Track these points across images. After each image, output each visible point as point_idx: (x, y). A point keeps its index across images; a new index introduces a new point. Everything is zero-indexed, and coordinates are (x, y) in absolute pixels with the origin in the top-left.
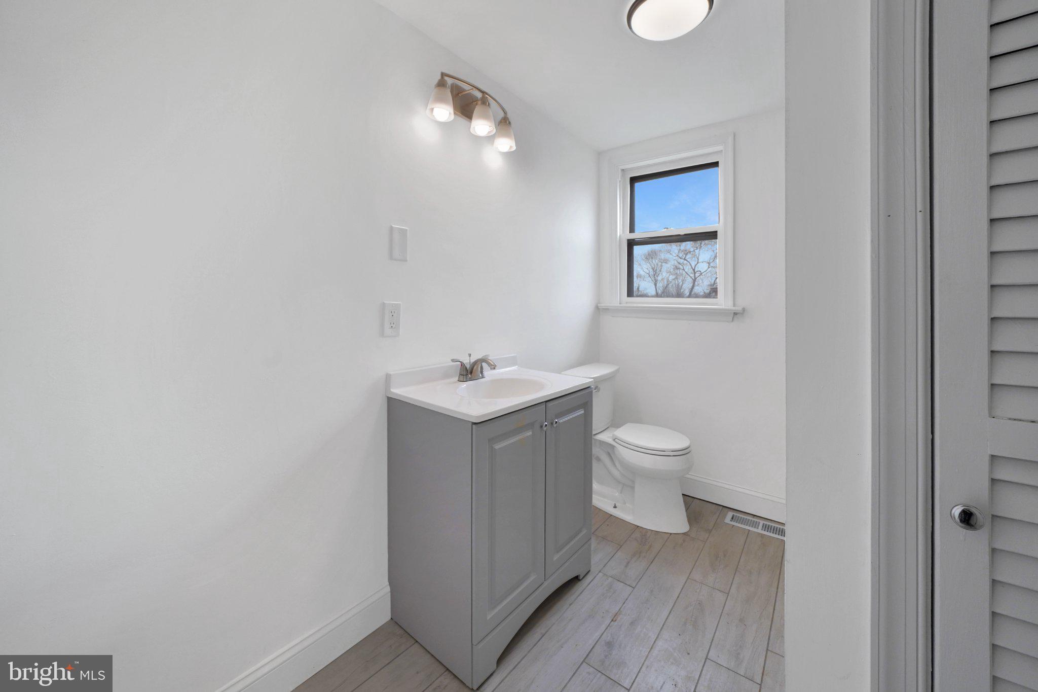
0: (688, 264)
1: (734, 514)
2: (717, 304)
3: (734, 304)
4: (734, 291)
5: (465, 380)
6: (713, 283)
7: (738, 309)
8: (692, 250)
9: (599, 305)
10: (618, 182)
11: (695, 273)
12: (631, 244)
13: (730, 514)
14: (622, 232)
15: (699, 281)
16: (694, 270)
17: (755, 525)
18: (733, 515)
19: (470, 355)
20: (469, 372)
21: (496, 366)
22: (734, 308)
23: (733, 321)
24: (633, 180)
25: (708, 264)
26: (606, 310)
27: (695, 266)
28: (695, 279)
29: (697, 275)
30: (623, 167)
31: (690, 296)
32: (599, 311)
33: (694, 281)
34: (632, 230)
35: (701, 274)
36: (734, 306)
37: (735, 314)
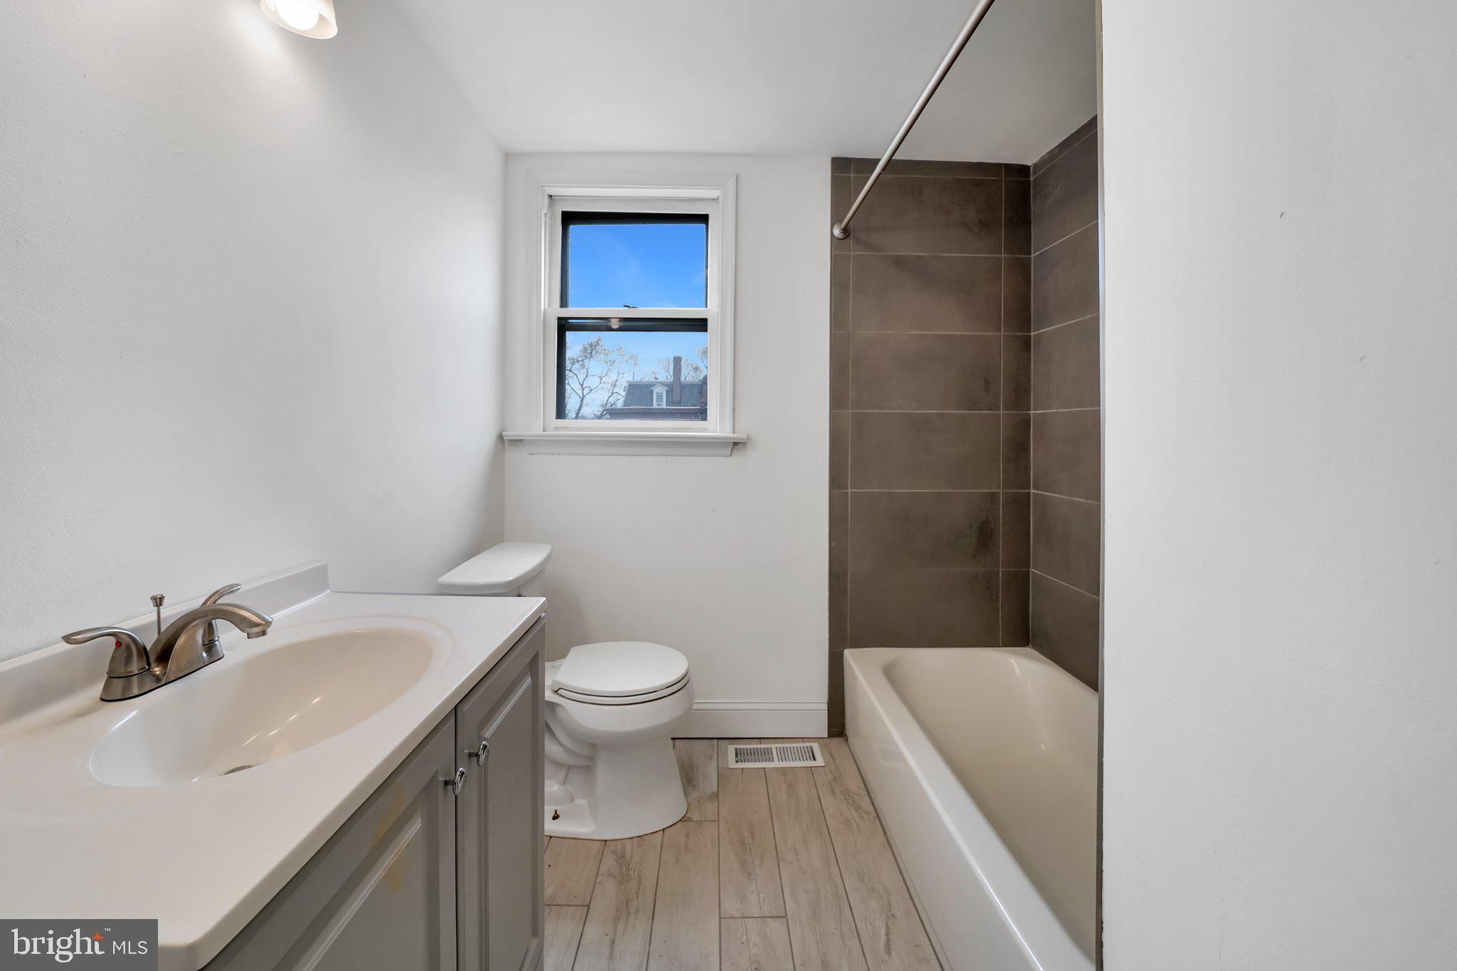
0: (575, 376)
1: (738, 747)
2: (706, 429)
3: (734, 429)
4: (734, 410)
5: (136, 692)
6: (605, 403)
7: (739, 436)
8: (580, 359)
9: (504, 433)
10: (543, 216)
11: (583, 389)
12: (564, 326)
13: (731, 749)
14: (549, 307)
15: (587, 399)
16: (582, 385)
17: (767, 756)
18: (736, 749)
19: (158, 601)
20: (152, 659)
21: (268, 624)
22: (732, 435)
23: (731, 455)
24: (570, 218)
25: (599, 380)
26: (517, 442)
27: (584, 380)
28: (584, 396)
29: (586, 391)
30: (554, 191)
31: (577, 417)
32: (504, 442)
33: (582, 400)
34: (564, 303)
35: (591, 390)
36: (734, 432)
37: (735, 444)
